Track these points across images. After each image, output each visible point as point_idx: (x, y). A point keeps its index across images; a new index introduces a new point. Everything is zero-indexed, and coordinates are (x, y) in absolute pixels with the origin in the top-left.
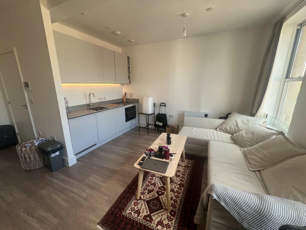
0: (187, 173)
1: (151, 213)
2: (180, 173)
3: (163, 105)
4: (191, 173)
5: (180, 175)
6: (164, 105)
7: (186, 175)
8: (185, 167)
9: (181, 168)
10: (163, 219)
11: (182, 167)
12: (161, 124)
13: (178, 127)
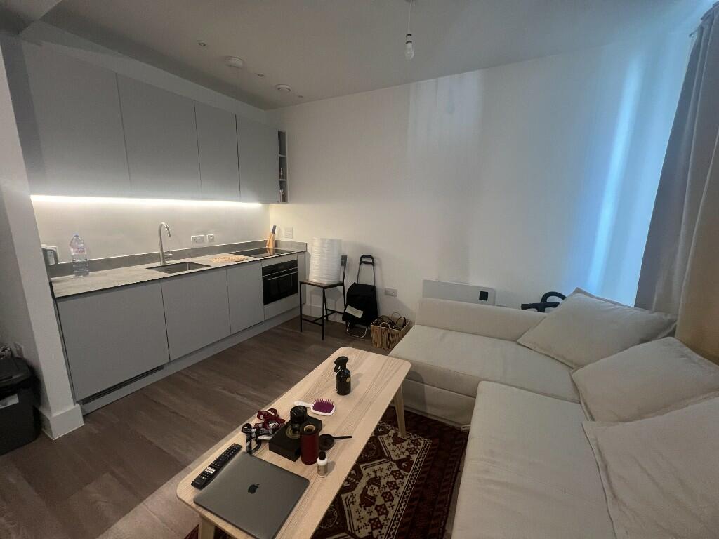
0: (401, 489)
2: (377, 488)
3: (368, 260)
4: (414, 493)
5: (374, 498)
6: (371, 260)
7: (397, 500)
8: (400, 466)
9: (384, 466)
11: (388, 464)
12: (358, 314)
13: (404, 326)
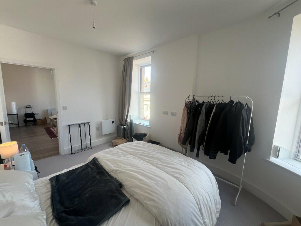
12: (32, 119)
13: (46, 119)
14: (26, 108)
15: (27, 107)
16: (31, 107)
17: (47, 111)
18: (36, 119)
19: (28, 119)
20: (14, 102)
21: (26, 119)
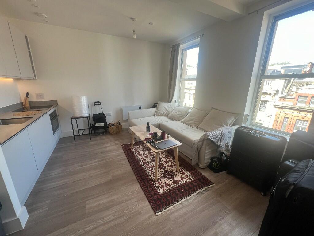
1: (173, 179)
10: (181, 176)
12: (102, 125)
13: (120, 124)
14: (94, 105)
15: (96, 103)
16: (101, 105)
17: (121, 110)
18: (108, 123)
19: (97, 125)
20: (84, 97)
21: (95, 124)
